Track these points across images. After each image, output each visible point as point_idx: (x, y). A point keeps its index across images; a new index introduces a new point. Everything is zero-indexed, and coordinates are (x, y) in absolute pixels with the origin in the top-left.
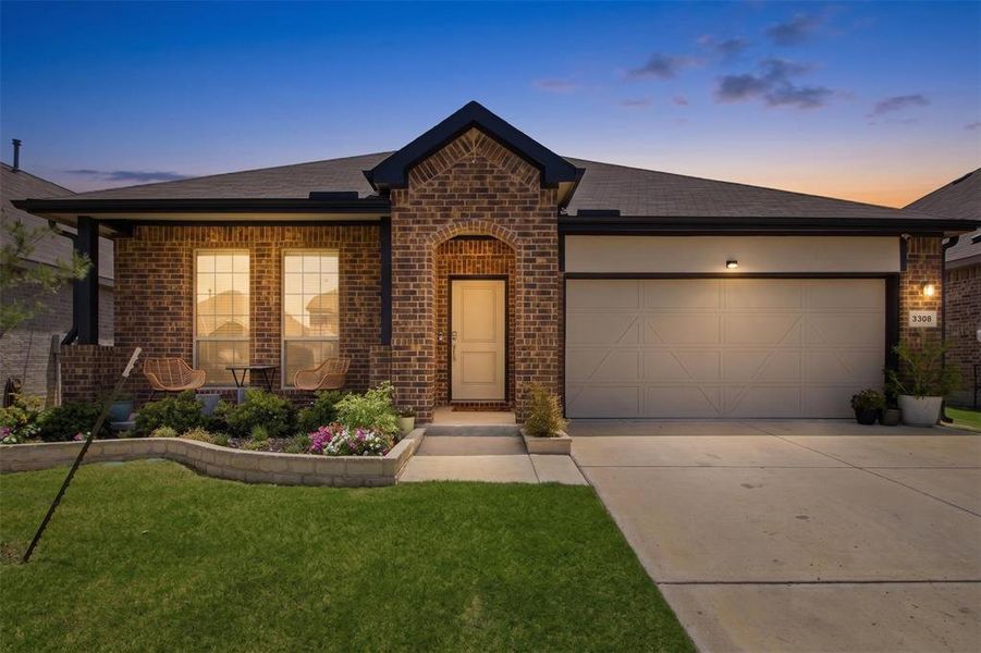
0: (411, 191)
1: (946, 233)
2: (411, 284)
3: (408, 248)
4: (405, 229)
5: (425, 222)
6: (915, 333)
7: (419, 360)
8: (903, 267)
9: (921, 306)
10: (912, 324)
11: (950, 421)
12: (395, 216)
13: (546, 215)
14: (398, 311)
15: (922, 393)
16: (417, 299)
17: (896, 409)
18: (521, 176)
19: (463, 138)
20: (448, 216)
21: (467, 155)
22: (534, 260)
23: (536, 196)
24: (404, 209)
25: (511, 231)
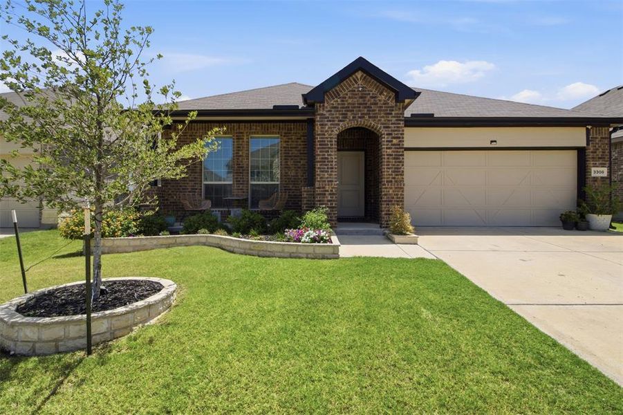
0: (326, 105)
1: (611, 125)
2: (326, 154)
3: (324, 135)
4: (322, 125)
5: (333, 121)
6: (595, 179)
7: (330, 194)
8: (588, 144)
9: (597, 165)
10: (593, 175)
11: (615, 228)
12: (318, 118)
13: (398, 117)
14: (319, 168)
15: (600, 212)
16: (330, 162)
17: (586, 221)
18: (384, 97)
19: (354, 76)
20: (346, 117)
21: (356, 86)
22: (392, 141)
23: (393, 107)
24: (322, 114)
25: (379, 126)
